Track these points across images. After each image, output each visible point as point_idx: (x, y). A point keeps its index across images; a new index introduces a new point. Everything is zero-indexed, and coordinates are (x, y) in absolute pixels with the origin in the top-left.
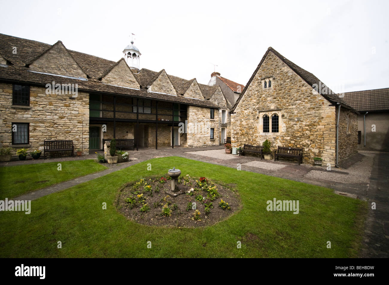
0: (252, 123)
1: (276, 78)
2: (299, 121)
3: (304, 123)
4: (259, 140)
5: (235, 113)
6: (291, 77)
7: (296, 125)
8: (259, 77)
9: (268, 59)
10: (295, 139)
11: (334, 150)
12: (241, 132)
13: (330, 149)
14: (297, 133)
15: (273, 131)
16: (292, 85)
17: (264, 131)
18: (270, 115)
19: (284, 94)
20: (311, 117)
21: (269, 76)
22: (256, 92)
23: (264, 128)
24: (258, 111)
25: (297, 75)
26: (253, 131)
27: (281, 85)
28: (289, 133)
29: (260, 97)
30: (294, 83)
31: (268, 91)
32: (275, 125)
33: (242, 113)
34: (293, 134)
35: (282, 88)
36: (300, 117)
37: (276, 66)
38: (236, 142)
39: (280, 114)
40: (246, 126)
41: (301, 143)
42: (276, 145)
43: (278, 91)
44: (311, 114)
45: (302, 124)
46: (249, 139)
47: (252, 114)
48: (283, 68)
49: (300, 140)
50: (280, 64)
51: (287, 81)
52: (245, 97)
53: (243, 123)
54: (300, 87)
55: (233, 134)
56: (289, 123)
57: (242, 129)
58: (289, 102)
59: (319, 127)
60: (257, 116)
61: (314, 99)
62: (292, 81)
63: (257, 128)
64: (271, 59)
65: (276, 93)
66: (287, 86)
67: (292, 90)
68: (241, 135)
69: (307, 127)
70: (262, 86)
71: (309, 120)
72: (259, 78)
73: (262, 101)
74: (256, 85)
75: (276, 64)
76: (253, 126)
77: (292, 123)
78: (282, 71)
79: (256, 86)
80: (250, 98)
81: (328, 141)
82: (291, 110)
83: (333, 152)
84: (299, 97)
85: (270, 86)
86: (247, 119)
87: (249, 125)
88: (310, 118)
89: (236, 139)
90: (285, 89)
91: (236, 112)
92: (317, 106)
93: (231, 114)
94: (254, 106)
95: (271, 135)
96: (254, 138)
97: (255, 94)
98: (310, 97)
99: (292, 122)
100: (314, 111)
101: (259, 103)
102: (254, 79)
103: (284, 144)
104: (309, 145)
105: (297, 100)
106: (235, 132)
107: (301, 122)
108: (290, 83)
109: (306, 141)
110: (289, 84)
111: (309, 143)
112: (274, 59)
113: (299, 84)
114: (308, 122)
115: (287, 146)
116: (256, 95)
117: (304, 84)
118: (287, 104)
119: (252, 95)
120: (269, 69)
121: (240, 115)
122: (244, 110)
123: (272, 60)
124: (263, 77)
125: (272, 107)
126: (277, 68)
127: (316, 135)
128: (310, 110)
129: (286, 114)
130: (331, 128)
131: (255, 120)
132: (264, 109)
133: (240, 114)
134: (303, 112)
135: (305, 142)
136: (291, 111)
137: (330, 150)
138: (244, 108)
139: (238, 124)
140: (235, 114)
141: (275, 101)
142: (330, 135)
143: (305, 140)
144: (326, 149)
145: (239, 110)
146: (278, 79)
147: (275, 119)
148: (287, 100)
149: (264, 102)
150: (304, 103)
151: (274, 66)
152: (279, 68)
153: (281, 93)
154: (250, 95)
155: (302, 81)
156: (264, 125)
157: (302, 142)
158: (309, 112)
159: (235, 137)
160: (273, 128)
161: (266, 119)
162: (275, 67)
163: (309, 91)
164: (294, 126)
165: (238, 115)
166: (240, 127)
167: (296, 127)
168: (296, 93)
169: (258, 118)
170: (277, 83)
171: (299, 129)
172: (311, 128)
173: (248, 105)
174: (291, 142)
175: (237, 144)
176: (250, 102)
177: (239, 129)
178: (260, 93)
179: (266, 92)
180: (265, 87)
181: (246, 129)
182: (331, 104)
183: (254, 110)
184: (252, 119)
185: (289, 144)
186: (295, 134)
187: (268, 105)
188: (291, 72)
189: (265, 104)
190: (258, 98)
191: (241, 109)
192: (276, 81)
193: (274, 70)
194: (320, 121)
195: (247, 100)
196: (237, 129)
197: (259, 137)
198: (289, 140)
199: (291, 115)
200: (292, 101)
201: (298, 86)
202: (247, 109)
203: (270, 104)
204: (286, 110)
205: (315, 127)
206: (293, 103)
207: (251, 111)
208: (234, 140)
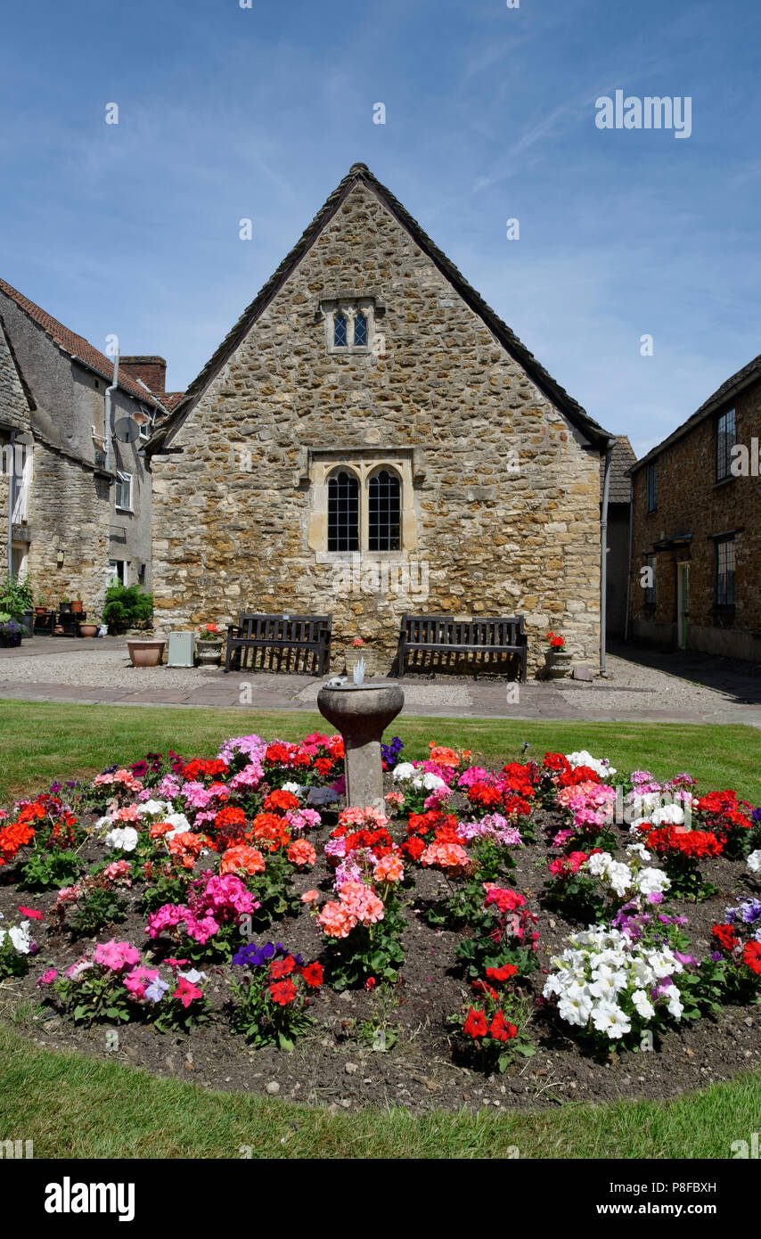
0: (274, 505)
1: (391, 310)
2: (479, 502)
3: (500, 512)
4: (305, 589)
5: (178, 450)
6: (448, 314)
7: (471, 518)
8: (311, 288)
9: (352, 215)
10: (466, 575)
11: (595, 613)
12: (210, 549)
13: (586, 611)
14: (474, 553)
15: (373, 546)
16: (455, 351)
17: (332, 547)
18: (363, 470)
19: (421, 383)
20: (524, 489)
21: (358, 293)
22: (296, 360)
23: (331, 532)
24: (305, 449)
25: (475, 314)
26: (280, 545)
27: (410, 342)
28: (443, 553)
29: (316, 386)
30: (460, 343)
31: (353, 361)
32: (384, 518)
33: (219, 453)
34: (458, 557)
35: (414, 358)
36: (485, 487)
37: (389, 254)
38: (178, 604)
39: (404, 469)
40: (243, 523)
41: (488, 592)
42: (391, 609)
43: (398, 367)
44: (523, 477)
45: (491, 513)
46: (260, 586)
47: (274, 460)
48: (418, 272)
49: (484, 579)
50: (406, 250)
51: (435, 331)
52: (236, 377)
53: (222, 505)
54: (483, 362)
55: (165, 565)
56: (444, 509)
57: (221, 534)
58: (444, 418)
59: (549, 527)
60: (298, 474)
61: (534, 419)
62: (455, 333)
63: (298, 528)
64: (364, 217)
65: (386, 376)
66: (432, 350)
67: (454, 370)
68: (212, 564)
69: (509, 530)
70: (322, 333)
71: (515, 499)
72: (308, 294)
73: (324, 403)
74: (295, 326)
75: (388, 246)
76: (276, 520)
77: (456, 510)
78: (415, 286)
79: (296, 331)
80: (262, 385)
81: (579, 580)
82: (451, 457)
83: (593, 623)
84: (481, 404)
85: (361, 337)
86: (246, 487)
87: (259, 517)
88: (521, 492)
89: (182, 588)
90: (427, 362)
91: (185, 449)
92: (545, 445)
93: (155, 458)
94: (285, 425)
96: (283, 577)
97: (290, 368)
98: (519, 409)
99: (455, 507)
100: (534, 466)
101: (308, 412)
102: (282, 296)
104: (517, 598)
105: (473, 417)
106: (179, 553)
107: (488, 507)
108: (447, 339)
109: (507, 584)
110: (442, 344)
111: (516, 591)
112: (380, 225)
113: (478, 351)
114: (515, 508)
115: (437, 608)
116: (293, 374)
117: (500, 353)
118: (436, 430)
119: (273, 371)
120: (356, 261)
121: (207, 464)
122: (228, 442)
123: (370, 223)
124: (330, 293)
125: (373, 439)
126: (394, 266)
127: (541, 557)
129: (429, 472)
130: (588, 531)
131: (291, 491)
132: (332, 442)
133: (208, 459)
134: (495, 466)
135: (504, 589)
136: (450, 460)
137: (585, 616)
138: (228, 430)
139: (195, 511)
140: (176, 457)
141: (386, 410)
142: (585, 560)
143: (503, 580)
144: (573, 614)
145: (203, 439)
146: (398, 313)
147: (387, 487)
148: (435, 411)
149: (332, 409)
150: (498, 429)
151: (378, 251)
152: (400, 269)
153: (410, 377)
154: (264, 370)
155: (490, 342)
156: (332, 519)
157: (490, 587)
159: (176, 576)
160: (372, 531)
161: (343, 488)
162: (381, 259)
163: (518, 387)
164: (463, 522)
165: (195, 463)
166: (205, 527)
167: (469, 529)
168: (469, 386)
169: (305, 484)
170: (394, 330)
171: (480, 533)
172: (524, 532)
173: (250, 417)
174: (452, 591)
175: (188, 613)
176: (263, 401)
177: (198, 537)
178: (313, 362)
179: (345, 363)
180: (340, 339)
181: (239, 534)
182: (588, 443)
183: (281, 445)
184: (275, 484)
185: (441, 601)
186: (467, 557)
187: (354, 425)
188: (448, 297)
189: (339, 420)
190: (305, 387)
191: (214, 432)
192: (389, 324)
193: (377, 272)
194: (552, 505)
195: (245, 390)
196: (186, 533)
197: (309, 572)
198: (443, 581)
199: (451, 478)
200: (453, 419)
201: (475, 359)
202: (247, 437)
203: (361, 423)
204: (432, 452)
205: (537, 527)
206: (457, 426)
207: (270, 445)
208: (174, 592)
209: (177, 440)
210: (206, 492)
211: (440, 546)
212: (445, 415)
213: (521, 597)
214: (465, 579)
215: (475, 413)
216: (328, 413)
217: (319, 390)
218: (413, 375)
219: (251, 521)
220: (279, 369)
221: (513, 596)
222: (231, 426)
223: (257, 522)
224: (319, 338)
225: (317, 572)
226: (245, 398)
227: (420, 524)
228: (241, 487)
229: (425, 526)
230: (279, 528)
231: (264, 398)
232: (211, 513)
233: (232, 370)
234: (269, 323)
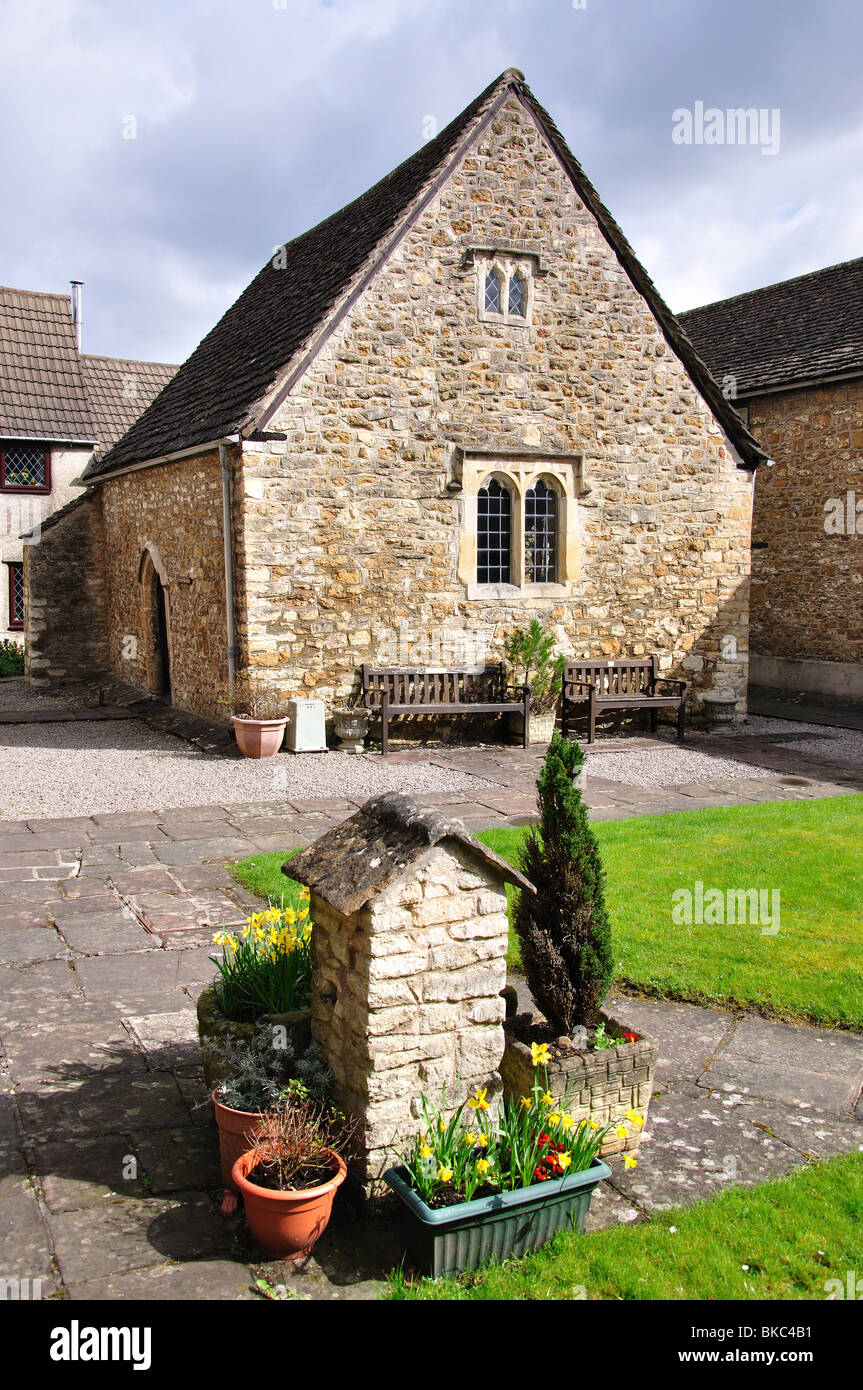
0: (412, 521)
1: (553, 275)
2: (642, 524)
3: (661, 537)
5: (280, 437)
6: (612, 290)
7: (633, 543)
8: (455, 226)
9: (504, 138)
10: (628, 613)
12: (328, 580)
14: (636, 586)
15: (531, 577)
16: (620, 337)
17: (482, 578)
19: (584, 373)
20: (685, 511)
21: (514, 244)
22: (437, 323)
23: (482, 559)
24: (450, 445)
26: (421, 576)
27: (573, 319)
28: (607, 586)
29: (463, 362)
30: (626, 328)
31: (509, 335)
33: (336, 444)
34: (620, 591)
35: (577, 339)
36: (649, 507)
37: (548, 200)
38: (283, 661)
39: (568, 480)
40: (372, 544)
41: (649, 632)
43: (559, 348)
44: (684, 497)
45: (653, 539)
47: (411, 458)
48: (581, 231)
49: (645, 617)
50: (566, 199)
51: (598, 309)
53: (343, 518)
54: (648, 355)
55: (263, 603)
56: (608, 532)
57: (342, 560)
58: (608, 419)
59: (707, 556)
61: (695, 429)
62: (620, 315)
63: (444, 553)
64: (520, 143)
65: (546, 358)
66: (596, 332)
67: (619, 361)
68: (331, 603)
69: (670, 558)
70: (471, 291)
71: (676, 522)
72: (452, 235)
73: (474, 386)
74: (437, 276)
75: (548, 190)
76: (415, 541)
77: (621, 533)
79: (438, 283)
80: (394, 353)
81: (731, 616)
82: (615, 468)
84: (644, 406)
85: (517, 303)
86: (375, 493)
87: (394, 538)
88: (682, 515)
89: (290, 637)
90: (590, 347)
91: (289, 434)
92: (705, 459)
93: (246, 446)
94: (425, 411)
95: (526, 600)
96: (424, 618)
97: (431, 333)
98: (681, 416)
99: (619, 530)
100: (694, 485)
101: (453, 396)
103: (583, 644)
104: (674, 639)
105: (637, 421)
106: (284, 586)
107: (649, 530)
108: (612, 321)
109: (666, 622)
110: (607, 326)
111: (674, 630)
112: (538, 159)
113: (642, 340)
114: (675, 533)
115: (598, 653)
116: (434, 342)
117: (662, 346)
118: (601, 434)
119: (409, 335)
120: (510, 202)
121: (321, 458)
122: (348, 429)
123: (527, 154)
124: (480, 240)
125: (533, 440)
126: (554, 217)
127: (699, 591)
128: (683, 477)
129: (595, 485)
130: (740, 562)
131: (434, 502)
132: (485, 439)
133: (321, 451)
134: (658, 482)
135: (663, 627)
136: (614, 472)
138: (348, 411)
139: (305, 527)
140: (278, 447)
141: (546, 403)
142: (736, 595)
143: (663, 618)
145: (315, 422)
146: (561, 280)
147: (546, 498)
148: (597, 409)
149: (482, 395)
150: (661, 438)
151: (536, 194)
152: (561, 222)
153: (572, 364)
154: (397, 332)
155: (654, 329)
156: (482, 541)
157: (651, 626)
158: (679, 484)
159: (281, 619)
160: (528, 557)
161: (496, 499)
162: (540, 205)
163: (681, 389)
164: (626, 548)
165: (304, 456)
166: (320, 549)
167: (632, 556)
168: (633, 383)
169: (454, 489)
170: (555, 300)
171: (642, 562)
172: (684, 562)
173: (378, 395)
174: (613, 632)
175: (300, 673)
176: (395, 375)
177: (311, 563)
178: (461, 329)
179: (498, 336)
180: (493, 297)
181: (367, 559)
182: (742, 462)
183: (420, 437)
184: (414, 492)
185: (602, 644)
186: (629, 591)
187: (511, 419)
188: (612, 268)
189: (491, 410)
190: (449, 362)
191: (330, 412)
192: (549, 292)
193: (536, 220)
194: (710, 531)
195: (371, 356)
196: (295, 556)
197: (457, 612)
198: (605, 620)
199: (615, 494)
200: (618, 422)
201: (639, 350)
202: (375, 424)
203: (518, 418)
204: (594, 461)
205: (695, 556)
206: (622, 431)
207: (405, 436)
208: (279, 643)
209: (277, 421)
210: (319, 499)
211: (603, 578)
212: (609, 415)
213: (678, 637)
214: (626, 618)
215: (639, 416)
216: (477, 400)
217: (467, 366)
218: (576, 361)
219: (382, 542)
220: (417, 334)
221: (670, 635)
222: (353, 407)
223: (390, 543)
224: (467, 296)
225: (468, 612)
226: (374, 368)
227: (582, 550)
228: (368, 494)
229: (588, 552)
230: (419, 552)
231: (397, 370)
232: (328, 529)
233: (355, 326)
234: (403, 266)
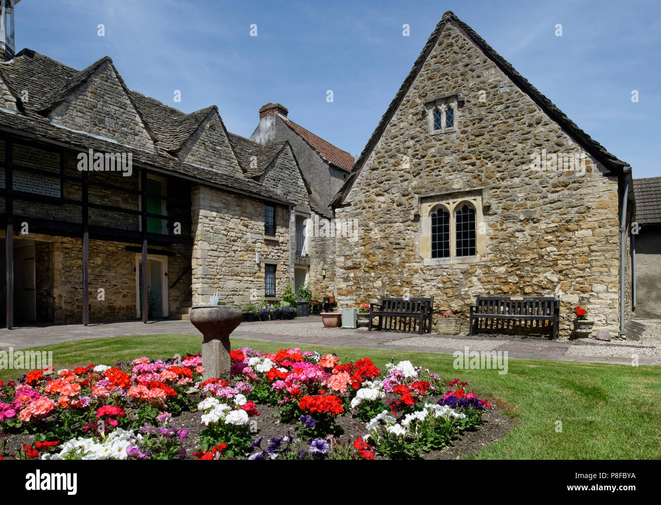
0: (400, 232)
1: (468, 101)
2: (528, 220)
3: (542, 226)
4: (418, 282)
5: (349, 204)
6: (506, 97)
7: (522, 231)
8: (420, 96)
9: (444, 45)
10: (519, 269)
11: (615, 292)
12: (366, 260)
13: (607, 292)
14: (524, 254)
15: (459, 253)
16: (511, 121)
17: (434, 255)
18: (451, 206)
19: (488, 146)
20: (560, 209)
21: (447, 94)
22: (411, 143)
23: (434, 246)
24: (417, 196)
25: (524, 94)
26: (404, 256)
27: (481, 120)
28: (503, 256)
29: (423, 157)
30: (514, 115)
31: (445, 138)
32: (466, 235)
33: (370, 204)
34: (513, 257)
35: (483, 130)
36: (532, 210)
37: (467, 65)
38: (349, 293)
39: (478, 203)
40: (383, 244)
41: (535, 280)
42: (470, 293)
43: (473, 137)
44: (559, 201)
45: (537, 227)
46: (392, 281)
47: (400, 205)
48: (486, 73)
49: (532, 272)
50: (478, 61)
51: (497, 110)
52: (378, 158)
53: (372, 234)
54: (530, 125)
55: (343, 270)
56: (504, 227)
57: (371, 251)
58: (503, 166)
59: (578, 234)
60: (413, 212)
62: (511, 108)
63: (413, 245)
64: (451, 45)
65: (466, 144)
66: (495, 122)
67: (510, 134)
68: (367, 269)
69: (550, 237)
70: (426, 123)
71: (554, 216)
72: (418, 101)
73: (428, 167)
74: (411, 122)
75: (466, 61)
76: (401, 241)
77: (511, 227)
78: (484, 83)
79: (411, 125)
80: (392, 161)
81: (601, 269)
82: (508, 192)
83: (612, 299)
84: (528, 154)
85: (450, 123)
86: (384, 222)
87: (392, 240)
88: (558, 211)
89: (351, 283)
90: (492, 131)
91: (352, 203)
92: (576, 176)
93: (337, 210)
94: (406, 183)
95: (454, 265)
96: (406, 275)
97: (408, 148)
99: (511, 225)
100: (566, 192)
101: (419, 174)
102: (404, 105)
103: (489, 286)
104: (555, 284)
105: (523, 163)
106: (349, 263)
107: (535, 222)
108: (505, 114)
109: (548, 275)
110: (502, 117)
111: (555, 278)
112: (461, 48)
113: (526, 119)
114: (553, 222)
115: (500, 291)
116: (410, 151)
117: (542, 117)
118: (498, 175)
119: (399, 151)
120: (447, 74)
121: (364, 211)
122: (374, 197)
123: (455, 48)
124: (431, 97)
125: (458, 185)
126: (470, 72)
127: (573, 255)
128: (558, 189)
129: (494, 203)
130: (609, 234)
131: (409, 223)
132: (433, 190)
133: (364, 208)
134: (539, 194)
135: (546, 277)
136: (508, 194)
137: (606, 295)
138: (374, 190)
139: (357, 239)
140: (347, 209)
141: (466, 166)
142: (606, 255)
143: (545, 272)
144: (597, 293)
145: (361, 197)
146: (473, 102)
147: (467, 215)
148: (497, 163)
149: (433, 170)
151: (460, 65)
152: (474, 74)
153: (481, 143)
154: (394, 152)
155: (535, 111)
156: (434, 238)
157: (536, 277)
158: (556, 194)
159: (348, 276)
160: (458, 244)
161: (440, 218)
162: (462, 69)
163: (555, 138)
164: (517, 234)
165: (357, 211)
166: (363, 247)
167: (521, 238)
168: (520, 143)
169: (417, 218)
170: (471, 114)
171: (529, 241)
172: (560, 238)
173: (386, 180)
174: (510, 280)
175: (355, 297)
176: (394, 170)
177: (359, 254)
178: (421, 142)
179: (440, 140)
180: (437, 125)
181: (381, 250)
182: (608, 171)
183: (404, 195)
184: (401, 219)
185: (502, 287)
186: (520, 258)
187: (446, 178)
188: (506, 85)
189: (437, 176)
190: (417, 158)
191: (367, 192)
192: (467, 110)
193: (460, 78)
194: (581, 218)
195: (384, 165)
196: (353, 251)
197: (420, 271)
198: (504, 274)
199: (508, 205)
200: (509, 166)
201: (525, 124)
202: (385, 193)
203: (451, 177)
204: (496, 190)
205: (569, 234)
206: (512, 170)
207: (397, 196)
208: (347, 286)
209: (348, 199)
210: (363, 227)
211: (501, 251)
212: (504, 165)
213: (558, 283)
214: (518, 272)
215: (524, 160)
216: (430, 172)
217: (425, 159)
218: (483, 141)
219: (387, 243)
220: (402, 149)
221: (552, 282)
222: (376, 188)
223: (391, 243)
224: (425, 126)
225: (425, 271)
226: (383, 170)
227: (488, 237)
228: (382, 223)
229: (491, 238)
230: (403, 245)
231: (393, 168)
232: (366, 240)
233: (376, 154)
234: (396, 122)
